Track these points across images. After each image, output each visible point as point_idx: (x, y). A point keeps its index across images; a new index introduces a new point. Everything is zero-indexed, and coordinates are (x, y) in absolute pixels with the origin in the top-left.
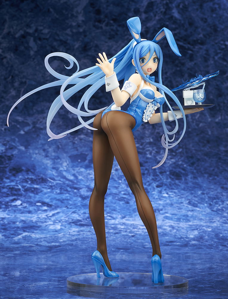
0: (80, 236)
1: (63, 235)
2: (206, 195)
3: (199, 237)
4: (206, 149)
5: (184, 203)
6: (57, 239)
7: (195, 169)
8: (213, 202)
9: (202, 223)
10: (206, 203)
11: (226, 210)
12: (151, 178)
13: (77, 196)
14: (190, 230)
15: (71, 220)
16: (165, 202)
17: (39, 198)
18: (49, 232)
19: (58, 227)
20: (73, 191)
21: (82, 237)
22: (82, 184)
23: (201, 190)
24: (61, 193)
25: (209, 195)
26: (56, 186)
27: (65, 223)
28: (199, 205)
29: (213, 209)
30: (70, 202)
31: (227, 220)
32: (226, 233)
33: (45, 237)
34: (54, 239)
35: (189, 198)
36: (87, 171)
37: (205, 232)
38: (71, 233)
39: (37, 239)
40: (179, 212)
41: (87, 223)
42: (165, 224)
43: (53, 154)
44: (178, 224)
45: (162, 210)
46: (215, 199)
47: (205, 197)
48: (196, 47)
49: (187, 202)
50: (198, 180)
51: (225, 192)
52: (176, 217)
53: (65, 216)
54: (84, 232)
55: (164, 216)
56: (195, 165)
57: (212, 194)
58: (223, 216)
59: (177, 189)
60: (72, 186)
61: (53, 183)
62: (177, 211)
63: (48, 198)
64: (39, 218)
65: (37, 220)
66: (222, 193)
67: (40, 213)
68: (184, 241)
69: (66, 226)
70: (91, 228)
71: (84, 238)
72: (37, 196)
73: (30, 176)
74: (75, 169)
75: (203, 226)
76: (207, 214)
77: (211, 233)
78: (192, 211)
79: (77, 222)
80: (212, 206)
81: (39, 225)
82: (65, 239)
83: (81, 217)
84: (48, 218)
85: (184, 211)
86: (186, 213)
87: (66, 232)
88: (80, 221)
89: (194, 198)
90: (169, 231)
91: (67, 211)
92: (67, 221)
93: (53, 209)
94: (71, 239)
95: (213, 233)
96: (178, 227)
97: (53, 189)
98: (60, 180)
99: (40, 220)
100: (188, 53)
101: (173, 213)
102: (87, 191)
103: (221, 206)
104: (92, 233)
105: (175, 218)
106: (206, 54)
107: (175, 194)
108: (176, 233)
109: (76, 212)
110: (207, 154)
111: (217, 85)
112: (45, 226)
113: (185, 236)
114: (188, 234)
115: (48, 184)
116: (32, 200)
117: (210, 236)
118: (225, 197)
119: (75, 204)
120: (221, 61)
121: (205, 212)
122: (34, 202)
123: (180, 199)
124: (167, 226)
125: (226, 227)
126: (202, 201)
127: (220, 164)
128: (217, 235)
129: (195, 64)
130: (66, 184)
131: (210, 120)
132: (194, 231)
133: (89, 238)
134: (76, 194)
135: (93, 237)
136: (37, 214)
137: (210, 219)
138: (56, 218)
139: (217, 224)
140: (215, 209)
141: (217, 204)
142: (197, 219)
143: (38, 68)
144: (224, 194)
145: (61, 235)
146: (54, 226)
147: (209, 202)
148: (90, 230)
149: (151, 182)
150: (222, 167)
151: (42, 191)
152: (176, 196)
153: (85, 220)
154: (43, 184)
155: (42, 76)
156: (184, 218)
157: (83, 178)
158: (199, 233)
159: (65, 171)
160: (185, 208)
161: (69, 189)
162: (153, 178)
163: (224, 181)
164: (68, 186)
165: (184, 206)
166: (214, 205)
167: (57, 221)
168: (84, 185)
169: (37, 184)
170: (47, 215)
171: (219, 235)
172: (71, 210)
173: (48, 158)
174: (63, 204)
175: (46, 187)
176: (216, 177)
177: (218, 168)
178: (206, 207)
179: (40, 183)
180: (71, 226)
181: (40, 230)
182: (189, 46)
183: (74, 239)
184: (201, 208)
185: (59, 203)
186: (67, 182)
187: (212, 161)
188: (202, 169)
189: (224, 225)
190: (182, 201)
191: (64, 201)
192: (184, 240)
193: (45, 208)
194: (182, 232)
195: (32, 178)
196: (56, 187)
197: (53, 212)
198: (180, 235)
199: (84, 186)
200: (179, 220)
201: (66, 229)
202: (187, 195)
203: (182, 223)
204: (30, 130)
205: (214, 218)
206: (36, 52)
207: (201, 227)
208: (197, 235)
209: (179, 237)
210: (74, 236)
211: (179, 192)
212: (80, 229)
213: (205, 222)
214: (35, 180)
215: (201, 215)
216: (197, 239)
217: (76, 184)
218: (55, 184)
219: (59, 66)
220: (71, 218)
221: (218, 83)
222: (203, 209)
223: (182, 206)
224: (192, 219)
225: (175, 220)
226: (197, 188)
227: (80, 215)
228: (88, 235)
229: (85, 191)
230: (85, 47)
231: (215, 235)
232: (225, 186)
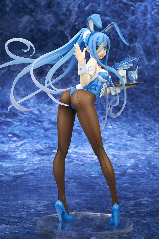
0: (41, 164)
1: (28, 164)
2: (142, 126)
3: (135, 166)
4: (143, 88)
5: (125, 133)
6: (22, 168)
7: (134, 104)
8: (148, 133)
9: (138, 152)
10: (142, 134)
11: (157, 140)
12: (99, 112)
13: (41, 128)
14: (128, 159)
15: (35, 149)
16: (110, 133)
17: (11, 130)
18: (17, 161)
19: (24, 156)
20: (38, 124)
21: (43, 166)
22: (45, 118)
23: (138, 122)
24: (28, 126)
25: (144, 127)
26: (24, 119)
27: (30, 153)
28: (136, 135)
29: (147, 139)
30: (35, 134)
31: (158, 149)
32: (156, 161)
33: (13, 166)
34: (20, 168)
35: (129, 129)
36: (49, 106)
37: (140, 160)
38: (34, 161)
39: (7, 169)
40: (120, 141)
41: (48, 152)
42: (108, 153)
43: (23, 92)
44: (119, 153)
45: (107, 140)
46: (149, 130)
47: (141, 128)
48: (137, 4)
49: (127, 132)
50: (136, 114)
51: (157, 123)
52: (118, 146)
53: (30, 145)
54: (44, 161)
55: (108, 145)
56: (134, 101)
57: (147, 125)
58: (155, 145)
59: (119, 121)
60: (37, 119)
61: (22, 117)
62: (119, 141)
63: (18, 130)
64: (10, 148)
65: (9, 150)
66: (154, 124)
67: (11, 144)
68: (122, 170)
69: (31, 155)
70: (50, 157)
71: (44, 167)
72: (10, 128)
73: (4, 111)
74: (40, 105)
75: (139, 155)
76: (143, 143)
77: (144, 161)
78: (131, 140)
79: (40, 151)
80: (147, 136)
81: (10, 155)
82: (28, 168)
83: (43, 147)
84: (17, 147)
85: (124, 141)
86: (126, 143)
87: (30, 161)
88: (42, 150)
89: (132, 129)
90: (112, 159)
91: (32, 142)
92: (32, 150)
93: (21, 140)
94: (33, 168)
95: (146, 162)
96: (119, 156)
97: (22, 122)
98: (28, 115)
99: (10, 150)
100: (130, 9)
101: (115, 143)
102: (49, 124)
103: (154, 136)
104: (51, 161)
105: (117, 148)
106: (144, 10)
107: (117, 126)
108: (116, 161)
109: (39, 142)
110: (144, 92)
111: (153, 35)
112: (14, 155)
113: (124, 165)
114: (126, 162)
115: (18, 118)
116: (5, 132)
117: (144, 165)
118: (157, 128)
119: (39, 135)
120: (156, 16)
121: (141, 141)
122: (7, 134)
123: (121, 131)
124: (110, 155)
125: (157, 155)
126: (139, 132)
127: (154, 100)
128: (149, 163)
129: (136, 17)
130: (33, 118)
131: (147, 63)
132: (131, 159)
133: (48, 167)
134: (40, 126)
135: (51, 166)
136: (8, 145)
137: (144, 148)
138: (23, 148)
139: (150, 153)
140: (149, 139)
141: (151, 134)
142: (134, 148)
143: (12, 21)
144: (156, 125)
145: (26, 164)
146: (21, 155)
147: (144, 133)
148: (49, 159)
149: (99, 115)
150: (155, 102)
151: (13, 124)
152: (118, 128)
153: (46, 149)
154: (14, 118)
155: (16, 28)
156: (124, 147)
157: (46, 113)
158: (135, 161)
159: (32, 106)
160: (125, 138)
161: (35, 122)
162: (101, 112)
163: (157, 114)
164: (34, 119)
165: (124, 136)
166: (148, 135)
167: (24, 151)
168: (47, 118)
169: (10, 118)
170: (16, 146)
171: (151, 163)
172: (35, 140)
173: (19, 96)
174: (29, 136)
175: (17, 120)
176: (150, 111)
177: (153, 104)
178: (141, 137)
179: (12, 117)
180: (35, 155)
181: (10, 159)
182: (132, 3)
183: (36, 168)
184: (138, 138)
185: (26, 134)
186: (33, 116)
187: (148, 97)
188: (140, 104)
189: (155, 153)
190: (123, 132)
191: (30, 133)
192: (123, 168)
193: (15, 139)
194: (121, 160)
195: (6, 113)
196: (24, 121)
197: (21, 143)
198: (120, 164)
199: (47, 120)
200: (120, 149)
201: (30, 158)
202: (127, 126)
203: (122, 152)
204: (5, 72)
205: (147, 147)
206: (11, 8)
207: (137, 155)
208: (133, 163)
209: (119, 165)
210: (36, 164)
211: (121, 124)
212: (41, 158)
213: (141, 151)
214: (8, 114)
215: (137, 144)
216: (133, 167)
217: (40, 118)
218: (24, 118)
219: (29, 20)
220: (35, 148)
221: (154, 33)
222: (139, 139)
223: (123, 136)
224: (130, 148)
225: (117, 149)
226: (135, 120)
227: (42, 145)
228: (47, 164)
229: (47, 124)
230: (50, 4)
231: (148, 163)
232: (157, 119)
